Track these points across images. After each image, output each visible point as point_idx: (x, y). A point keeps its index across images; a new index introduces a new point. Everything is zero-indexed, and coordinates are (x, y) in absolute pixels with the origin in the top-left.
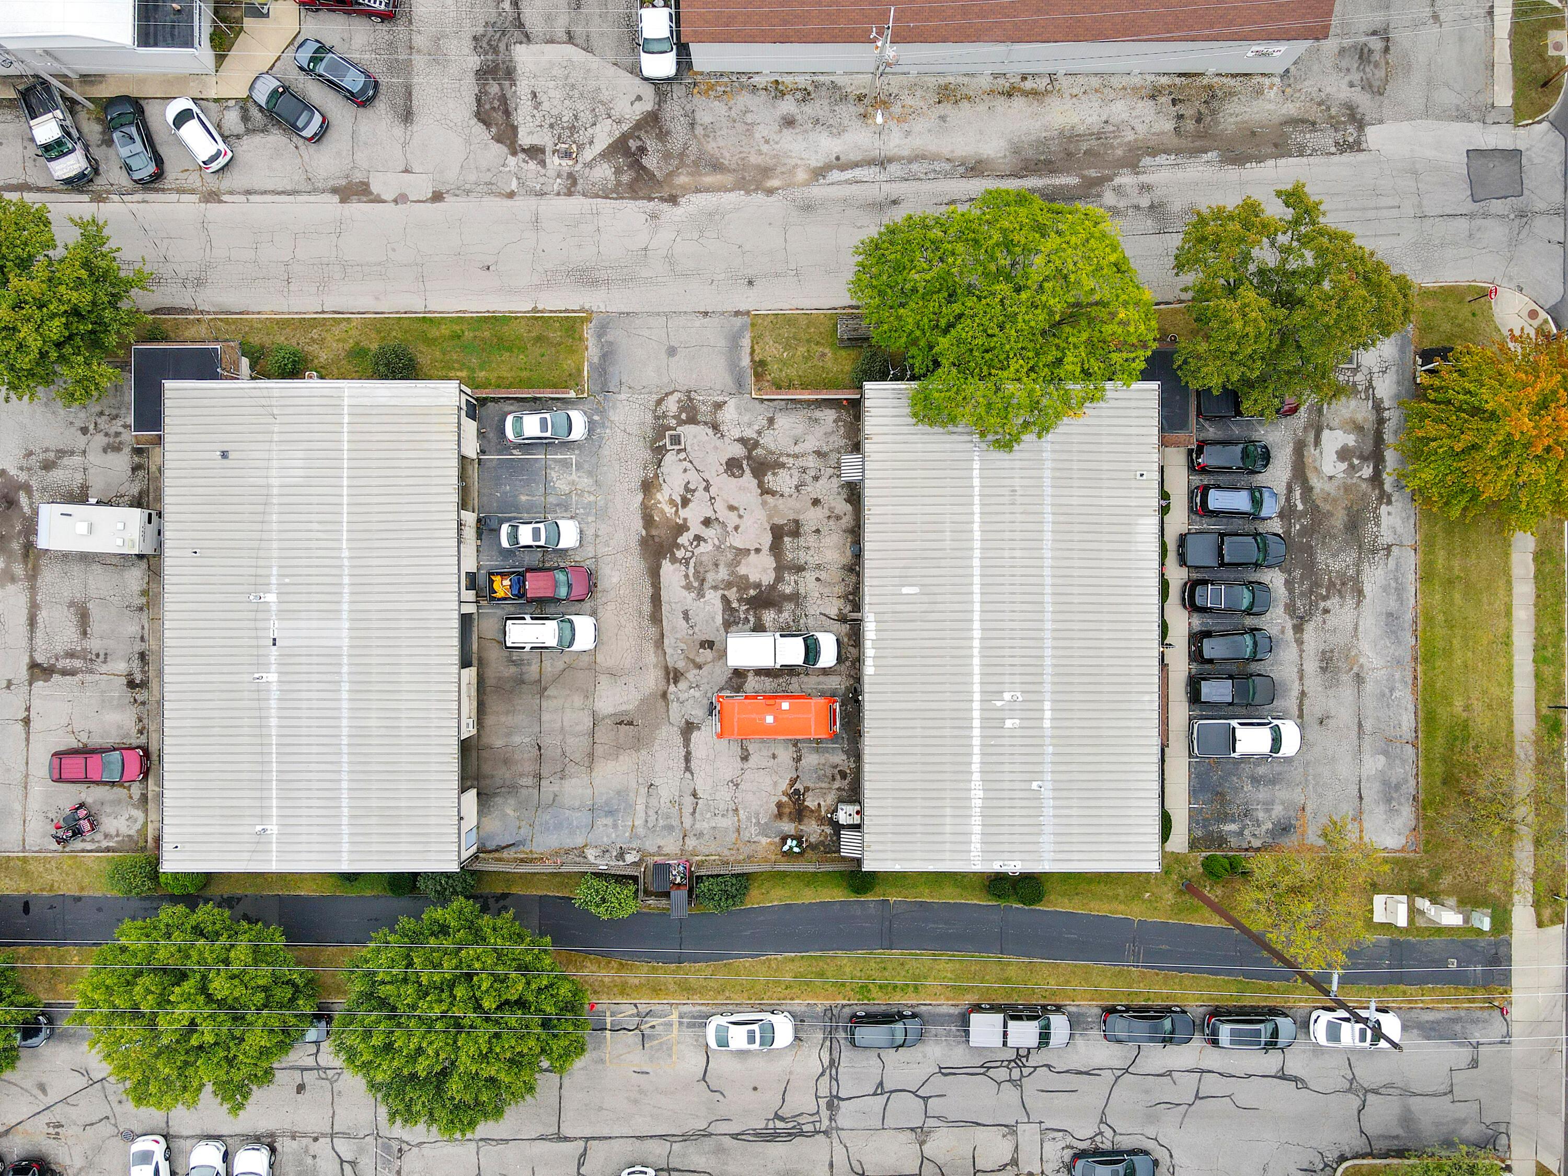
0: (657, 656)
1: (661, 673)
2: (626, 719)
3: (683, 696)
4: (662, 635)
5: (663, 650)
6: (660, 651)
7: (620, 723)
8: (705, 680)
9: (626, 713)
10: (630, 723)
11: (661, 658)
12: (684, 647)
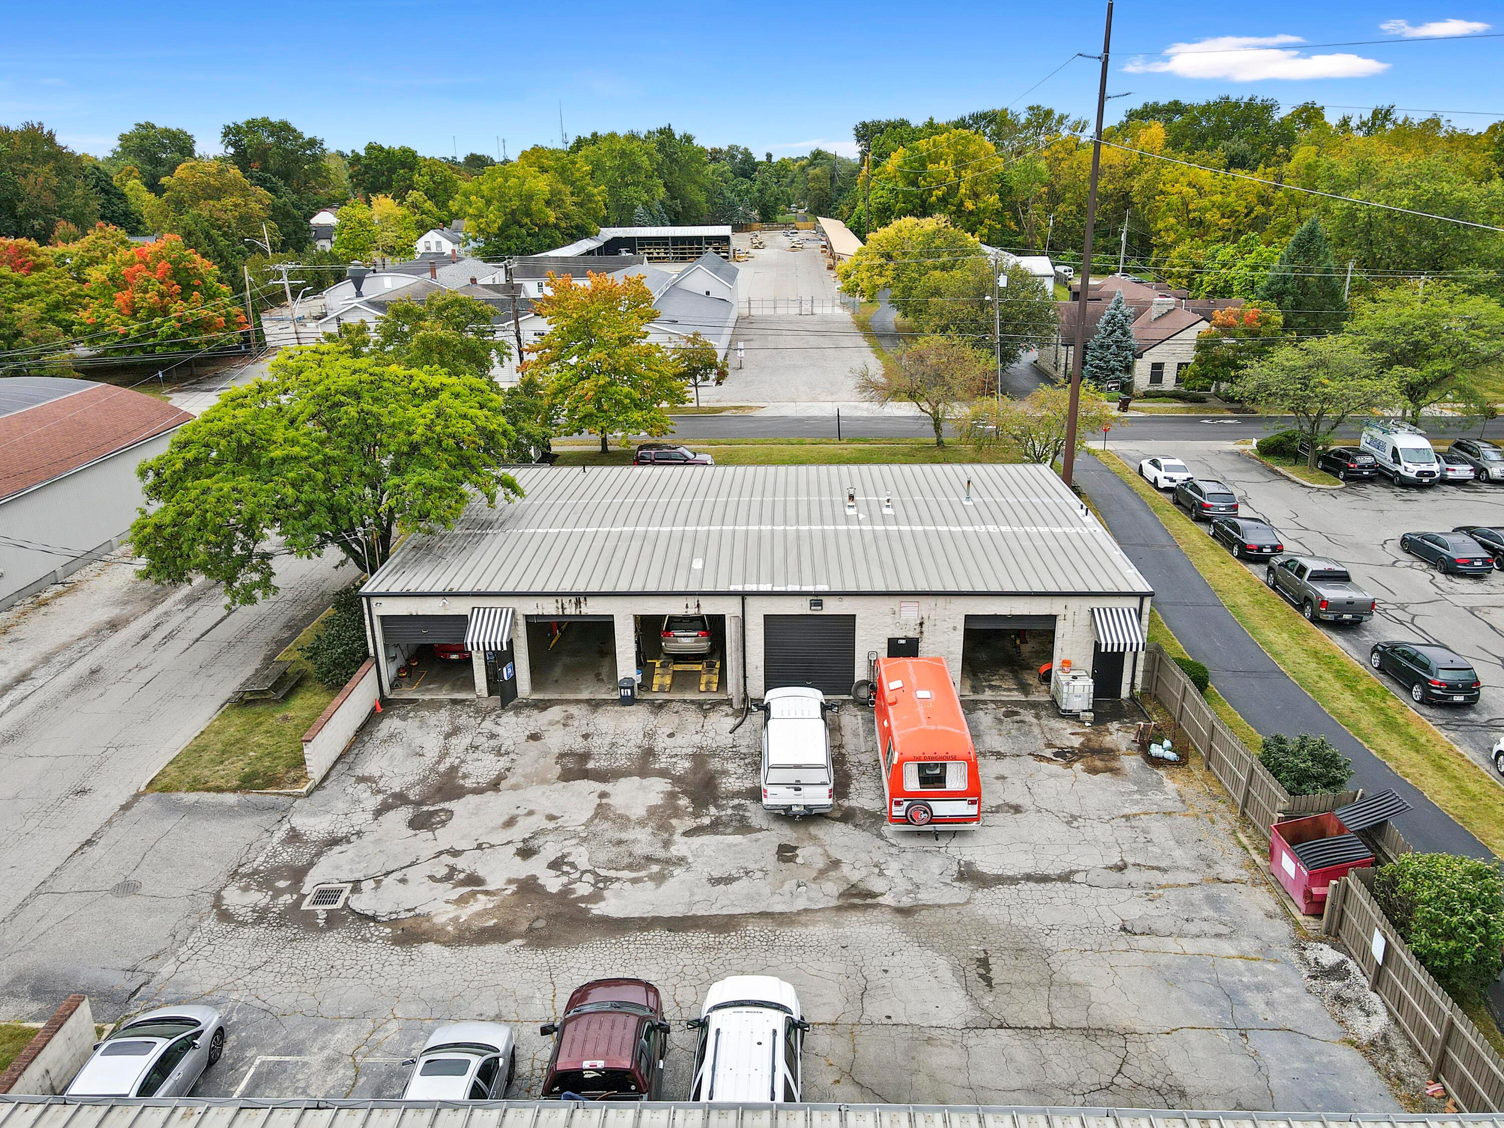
0: (814, 923)
1: (854, 917)
2: (973, 973)
3: (902, 885)
4: (763, 915)
5: (799, 913)
6: (803, 918)
7: (989, 982)
8: (864, 856)
9: (959, 972)
10: (984, 963)
11: (819, 916)
12: (790, 885)
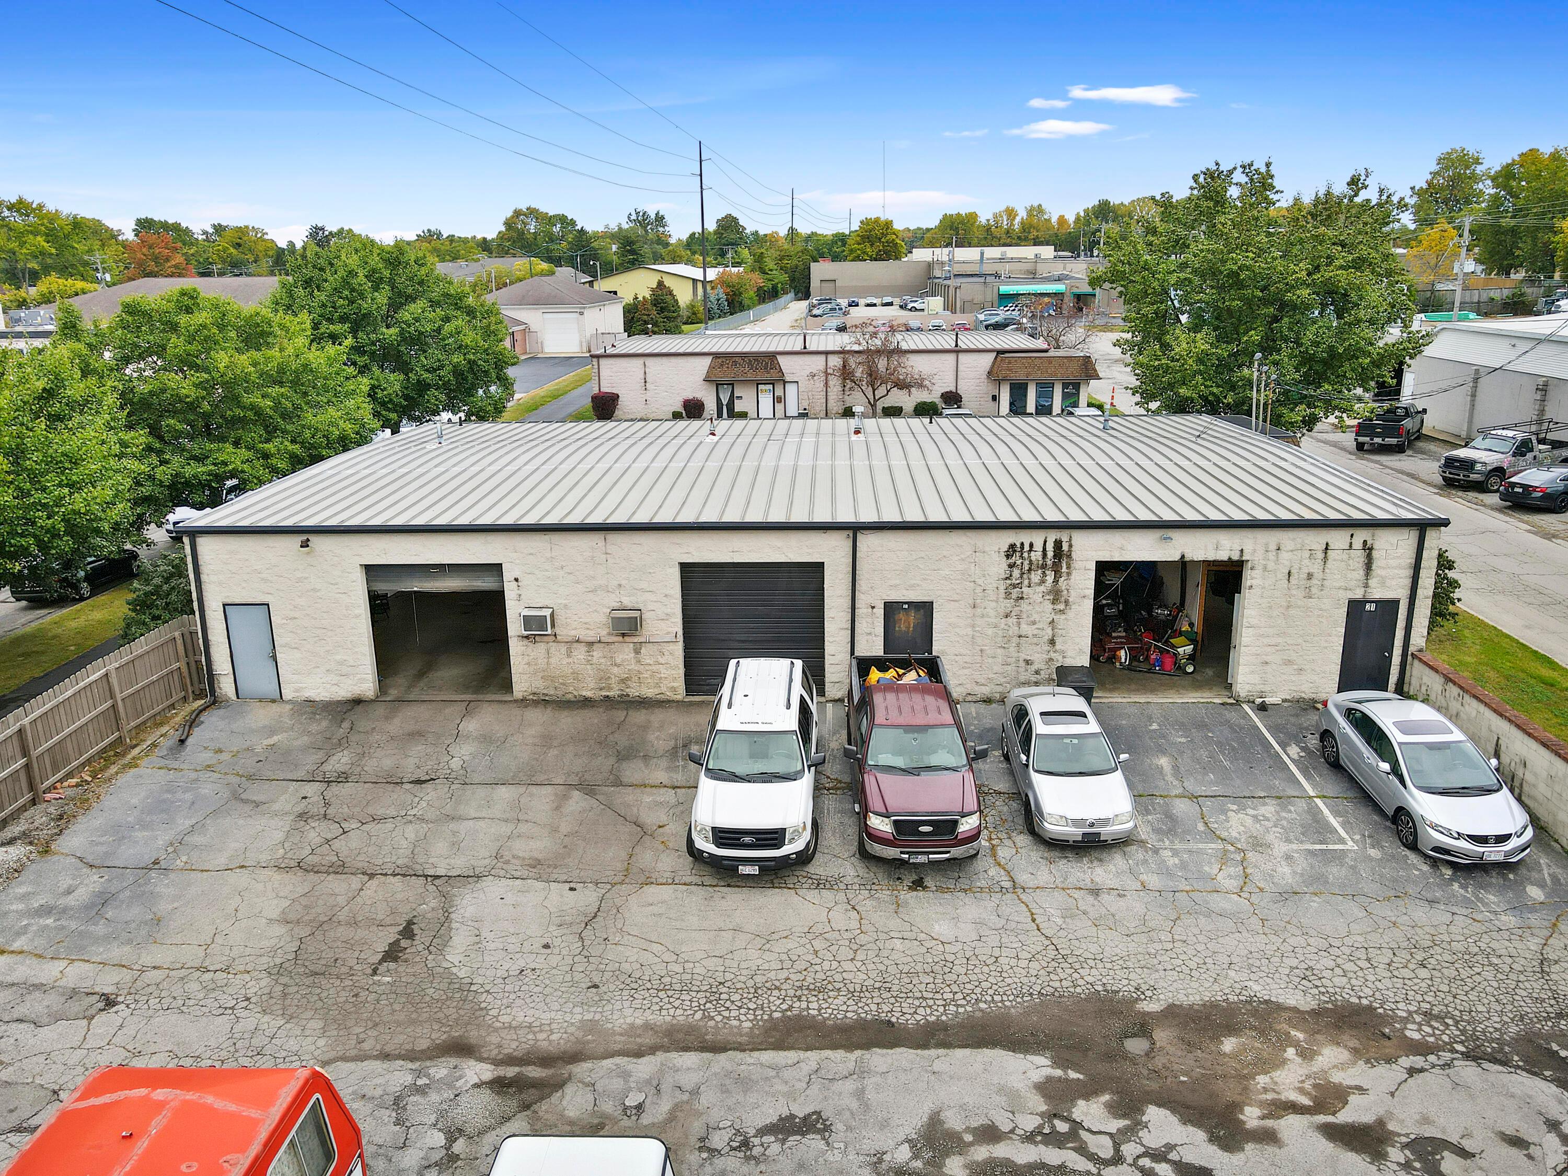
4: (717, 1049)
10: (392, 956)
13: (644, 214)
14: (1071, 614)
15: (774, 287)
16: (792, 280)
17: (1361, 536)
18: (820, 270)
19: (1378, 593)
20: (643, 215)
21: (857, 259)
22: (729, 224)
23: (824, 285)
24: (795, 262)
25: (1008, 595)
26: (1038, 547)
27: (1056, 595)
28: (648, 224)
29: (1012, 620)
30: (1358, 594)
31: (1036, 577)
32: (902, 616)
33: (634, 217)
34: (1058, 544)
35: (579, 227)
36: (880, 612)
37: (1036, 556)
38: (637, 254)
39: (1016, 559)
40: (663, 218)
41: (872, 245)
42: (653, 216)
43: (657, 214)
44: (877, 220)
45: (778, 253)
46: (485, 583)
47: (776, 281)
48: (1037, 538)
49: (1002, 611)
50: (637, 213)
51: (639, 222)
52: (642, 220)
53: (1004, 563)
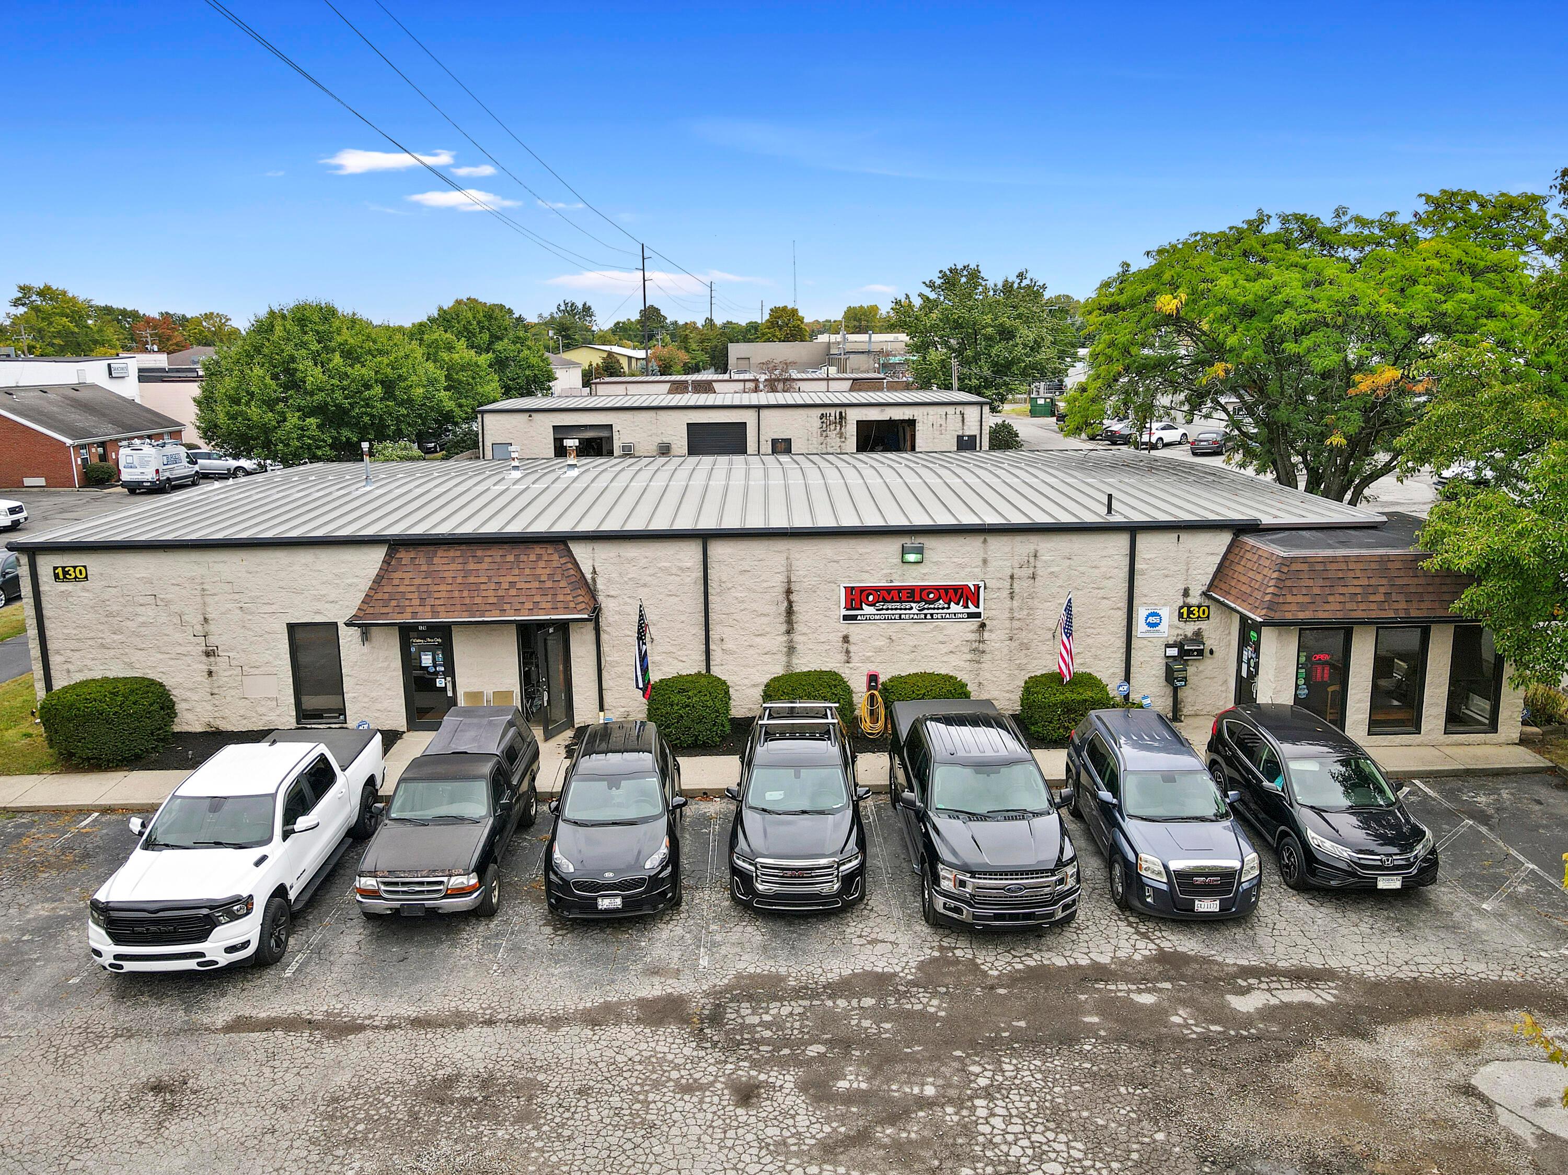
13: (573, 304)
14: (847, 442)
15: (697, 365)
16: (713, 358)
17: (959, 408)
18: (735, 351)
19: (968, 433)
20: (571, 307)
21: (768, 340)
22: (651, 315)
23: (740, 362)
24: (715, 343)
25: (822, 435)
26: (833, 414)
27: (841, 435)
28: (576, 314)
29: (824, 446)
30: (960, 433)
31: (832, 427)
32: (779, 445)
33: (562, 308)
34: (841, 413)
35: (516, 315)
36: (770, 443)
37: (832, 418)
38: (571, 339)
39: (824, 419)
40: (589, 308)
41: (780, 330)
42: (580, 307)
43: (585, 304)
44: (785, 309)
45: (699, 336)
46: (604, 434)
47: (699, 359)
48: (832, 411)
49: (820, 442)
50: (566, 304)
51: (568, 312)
52: (570, 309)
53: (820, 421)
